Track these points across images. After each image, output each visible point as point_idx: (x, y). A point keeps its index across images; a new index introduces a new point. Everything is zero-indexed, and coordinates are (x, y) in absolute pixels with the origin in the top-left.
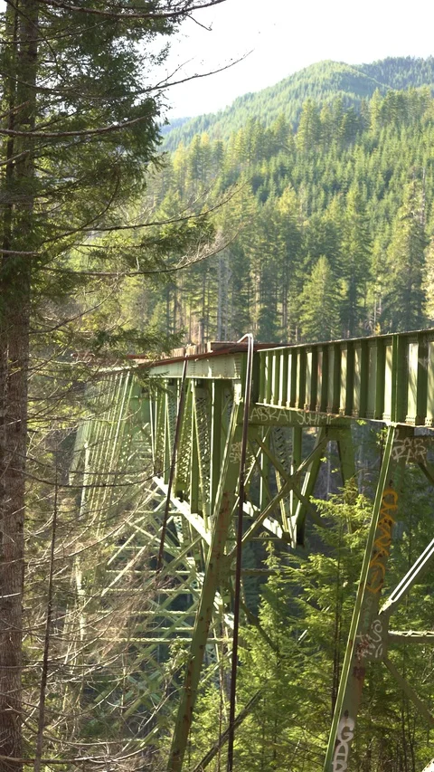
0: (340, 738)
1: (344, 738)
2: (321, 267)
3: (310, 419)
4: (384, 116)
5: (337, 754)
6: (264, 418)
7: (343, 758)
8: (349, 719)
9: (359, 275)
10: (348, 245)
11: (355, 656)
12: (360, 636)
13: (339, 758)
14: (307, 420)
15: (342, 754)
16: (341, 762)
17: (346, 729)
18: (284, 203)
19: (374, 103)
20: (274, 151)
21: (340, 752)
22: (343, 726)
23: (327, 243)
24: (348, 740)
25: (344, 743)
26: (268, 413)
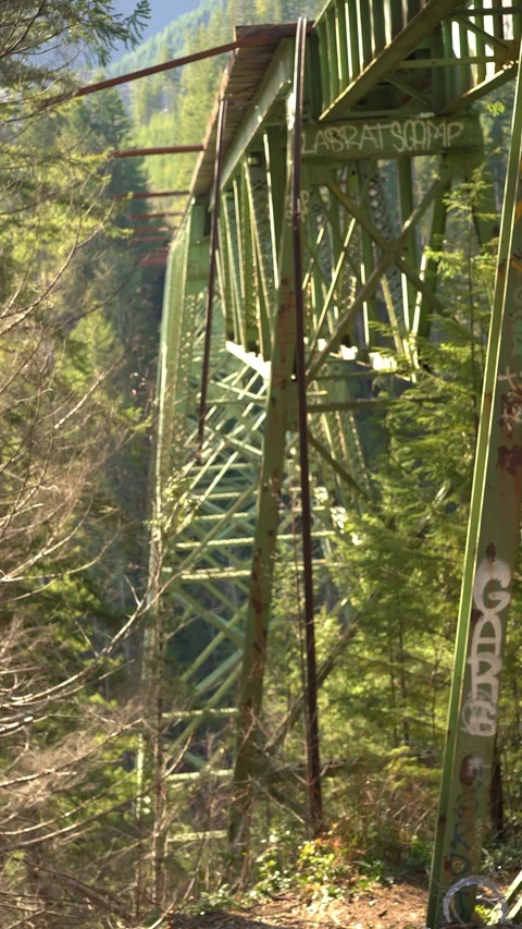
0: (481, 606)
1: (490, 604)
3: (415, 141)
5: (477, 640)
6: (337, 146)
7: (491, 648)
8: (497, 562)
11: (499, 423)
12: (508, 377)
13: (482, 648)
14: (410, 143)
15: (487, 641)
16: (488, 657)
17: (493, 586)
21: (483, 634)
22: (486, 579)
24: (500, 607)
25: (490, 616)
26: (344, 137)
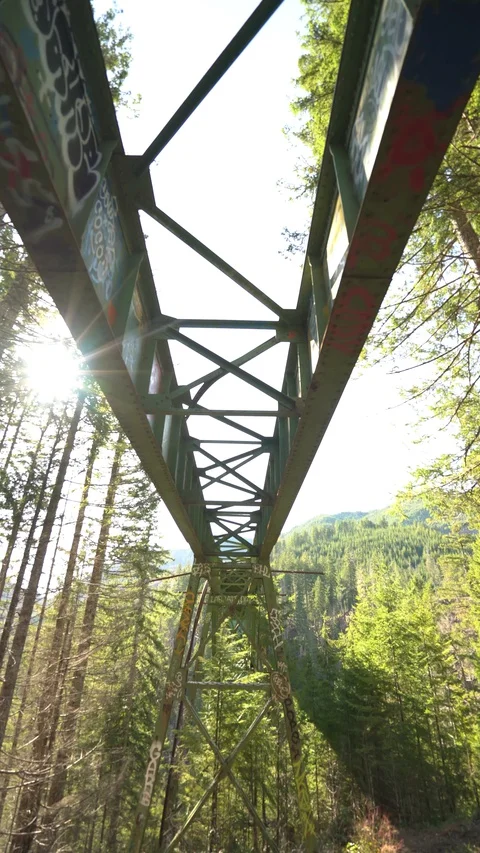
1: (155, 756)
2: (318, 581)
4: (340, 528)
5: (149, 769)
7: (152, 772)
9: (333, 583)
10: (328, 572)
13: (150, 772)
15: (152, 769)
16: (151, 776)
17: (156, 750)
18: (303, 558)
19: (336, 526)
20: (303, 542)
23: (318, 572)
24: (157, 758)
25: (154, 761)
